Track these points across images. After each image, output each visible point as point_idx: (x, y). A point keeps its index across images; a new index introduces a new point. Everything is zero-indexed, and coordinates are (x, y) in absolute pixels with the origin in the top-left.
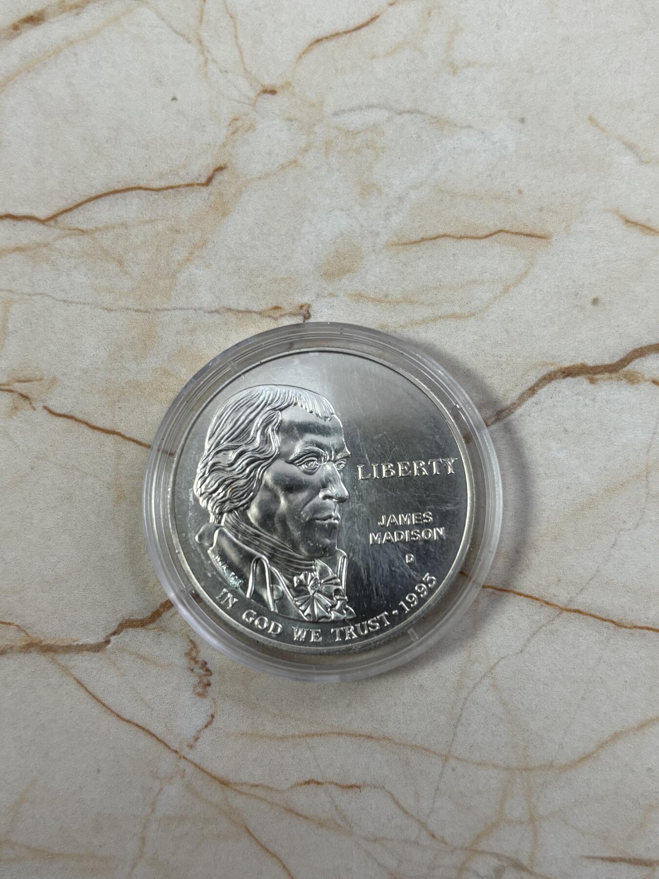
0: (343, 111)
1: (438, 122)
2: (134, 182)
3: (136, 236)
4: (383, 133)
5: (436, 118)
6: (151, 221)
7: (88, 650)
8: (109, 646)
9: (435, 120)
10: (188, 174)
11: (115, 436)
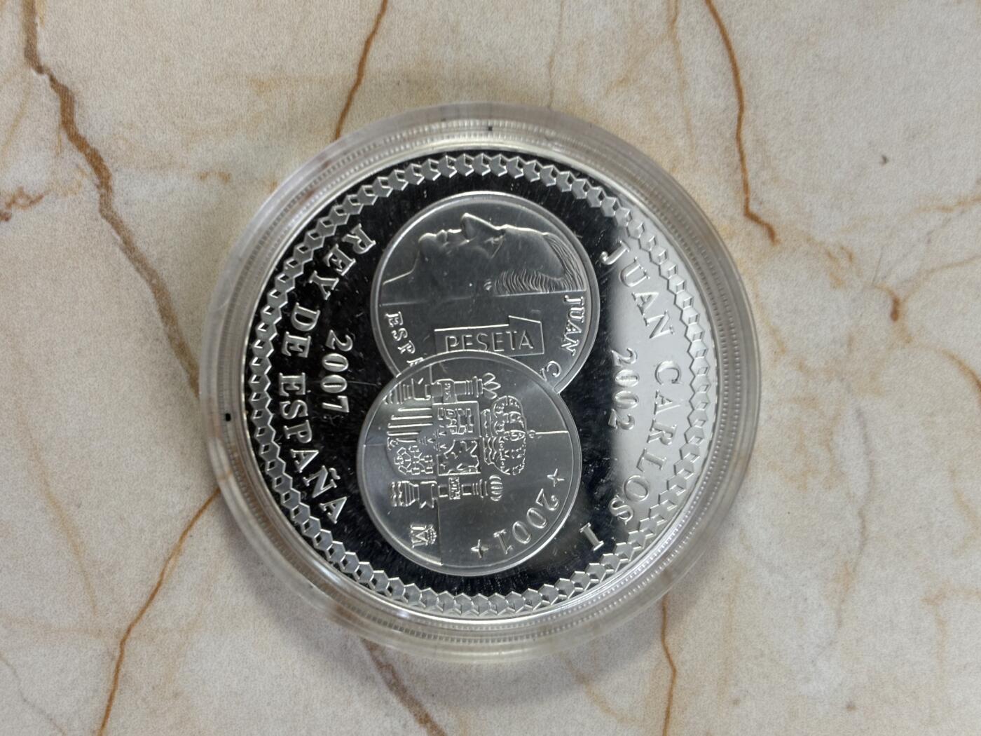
0: (864, 425)
1: (848, 574)
2: (752, 100)
3: (666, 104)
4: (830, 488)
5: (854, 570)
6: (689, 127)
7: (28, 41)
8: (34, 73)
9: (850, 570)
10: (763, 183)
11: (355, 77)
